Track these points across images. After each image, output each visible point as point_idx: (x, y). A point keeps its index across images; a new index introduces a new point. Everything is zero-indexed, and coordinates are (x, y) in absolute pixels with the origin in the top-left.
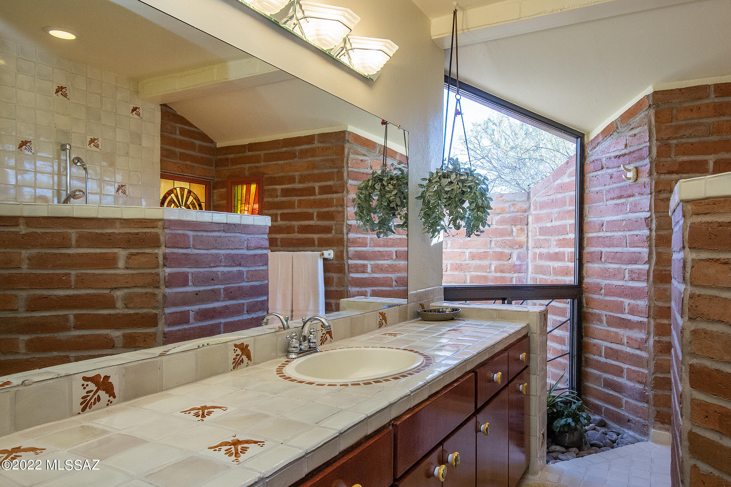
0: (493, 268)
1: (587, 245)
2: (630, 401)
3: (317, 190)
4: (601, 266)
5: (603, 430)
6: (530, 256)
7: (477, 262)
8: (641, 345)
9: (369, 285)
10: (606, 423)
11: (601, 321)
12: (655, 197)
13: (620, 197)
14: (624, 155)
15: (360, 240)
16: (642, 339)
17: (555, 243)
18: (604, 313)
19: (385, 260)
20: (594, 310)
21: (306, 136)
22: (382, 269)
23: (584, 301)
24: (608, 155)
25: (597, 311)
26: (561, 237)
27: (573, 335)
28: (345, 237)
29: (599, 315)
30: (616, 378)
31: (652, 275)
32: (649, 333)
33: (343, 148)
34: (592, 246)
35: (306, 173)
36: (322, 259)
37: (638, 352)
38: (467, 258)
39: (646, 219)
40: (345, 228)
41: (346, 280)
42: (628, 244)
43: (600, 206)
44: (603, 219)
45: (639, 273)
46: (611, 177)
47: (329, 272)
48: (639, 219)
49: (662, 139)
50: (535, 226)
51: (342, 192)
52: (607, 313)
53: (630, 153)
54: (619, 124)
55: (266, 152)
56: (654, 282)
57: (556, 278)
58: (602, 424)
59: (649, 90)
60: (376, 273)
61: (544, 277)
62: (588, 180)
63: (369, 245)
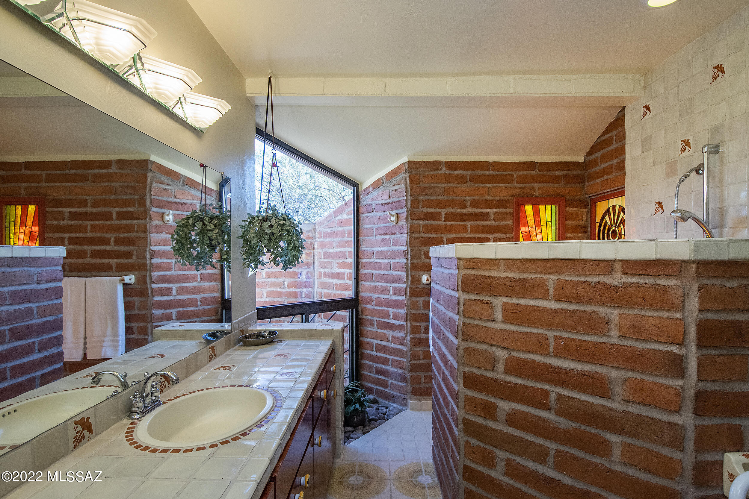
0: (286, 285)
1: (362, 268)
2: (394, 382)
3: (114, 216)
4: (372, 284)
5: (376, 406)
6: (316, 274)
7: (273, 280)
8: (401, 342)
9: (174, 307)
10: (377, 400)
11: (373, 325)
12: (410, 236)
13: (386, 234)
14: (389, 203)
15: (165, 265)
16: (402, 337)
17: (337, 265)
18: (375, 318)
19: (191, 282)
20: (368, 317)
21: (102, 161)
22: (187, 291)
23: (360, 310)
24: (376, 202)
25: (370, 318)
26: (341, 261)
27: (352, 336)
28: (148, 262)
29: (371, 320)
30: (384, 367)
31: (409, 291)
32: (407, 333)
33: (146, 176)
34: (366, 269)
35: (101, 197)
36: (122, 285)
37: (399, 347)
38: (264, 277)
39: (404, 251)
40: (148, 253)
41: (149, 302)
42: (392, 269)
43: (371, 239)
44: (374, 249)
45: (400, 289)
46: (379, 219)
47: (129, 296)
48: (400, 251)
49: (414, 195)
50: (320, 251)
51: (145, 219)
52: (377, 319)
53: (393, 203)
54: (384, 180)
55: (49, 172)
56: (410, 296)
57: (338, 292)
58: (375, 401)
59: (405, 159)
60: (181, 295)
61: (328, 291)
62: (362, 219)
63: (173, 269)
